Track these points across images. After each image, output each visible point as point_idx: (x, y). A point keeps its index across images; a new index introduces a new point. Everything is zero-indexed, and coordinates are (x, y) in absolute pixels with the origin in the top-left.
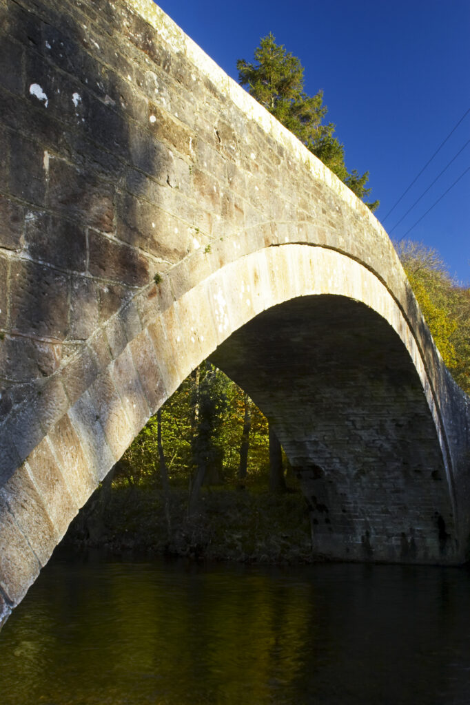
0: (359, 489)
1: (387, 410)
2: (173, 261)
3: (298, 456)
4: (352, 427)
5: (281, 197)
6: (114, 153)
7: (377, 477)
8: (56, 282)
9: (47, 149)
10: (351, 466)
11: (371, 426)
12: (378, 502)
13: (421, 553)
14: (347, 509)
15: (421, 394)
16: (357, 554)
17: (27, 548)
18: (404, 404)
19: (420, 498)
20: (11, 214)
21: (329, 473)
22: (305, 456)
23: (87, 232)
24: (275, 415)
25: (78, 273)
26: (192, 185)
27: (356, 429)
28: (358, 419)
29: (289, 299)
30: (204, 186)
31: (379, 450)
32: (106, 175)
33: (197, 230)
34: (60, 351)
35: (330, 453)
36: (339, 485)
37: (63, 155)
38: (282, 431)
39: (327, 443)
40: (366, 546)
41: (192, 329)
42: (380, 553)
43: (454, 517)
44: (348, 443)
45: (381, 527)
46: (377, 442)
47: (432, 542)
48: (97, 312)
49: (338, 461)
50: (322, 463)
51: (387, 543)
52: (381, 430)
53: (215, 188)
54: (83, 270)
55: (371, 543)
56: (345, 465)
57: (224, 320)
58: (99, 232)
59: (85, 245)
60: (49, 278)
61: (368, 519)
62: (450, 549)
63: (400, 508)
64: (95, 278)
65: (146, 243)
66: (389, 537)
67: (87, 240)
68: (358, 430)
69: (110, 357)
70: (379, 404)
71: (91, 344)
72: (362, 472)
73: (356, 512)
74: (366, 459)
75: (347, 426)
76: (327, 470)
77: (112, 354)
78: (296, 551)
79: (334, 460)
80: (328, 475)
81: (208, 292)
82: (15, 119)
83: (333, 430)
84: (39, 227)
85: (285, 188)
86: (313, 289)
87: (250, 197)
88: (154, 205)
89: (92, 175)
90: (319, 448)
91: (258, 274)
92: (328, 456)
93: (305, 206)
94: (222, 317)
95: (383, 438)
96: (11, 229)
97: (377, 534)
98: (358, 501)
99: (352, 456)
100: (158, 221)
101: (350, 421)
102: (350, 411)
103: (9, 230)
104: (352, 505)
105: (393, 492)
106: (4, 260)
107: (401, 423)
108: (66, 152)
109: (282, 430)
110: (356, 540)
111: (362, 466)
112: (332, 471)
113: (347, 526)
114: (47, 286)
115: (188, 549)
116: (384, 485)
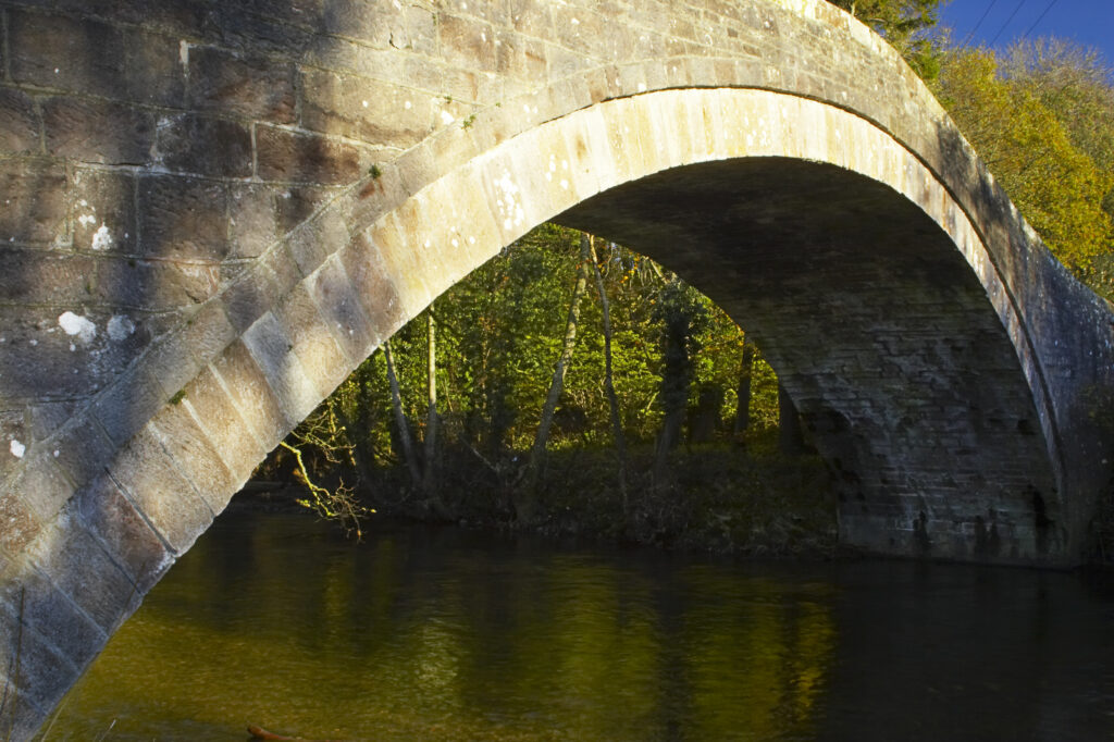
0: (905, 449)
1: (935, 326)
2: (404, 146)
3: (807, 397)
4: (884, 352)
5: (629, 26)
6: (292, 23)
7: (932, 429)
8: (207, 194)
9: (183, 38)
10: (889, 413)
11: (914, 351)
12: (935, 467)
13: (1006, 548)
14: (889, 479)
15: (982, 299)
16: (906, 547)
17: (193, 494)
18: (959, 314)
19: (1002, 463)
20: (136, 124)
21: (857, 422)
22: (816, 397)
23: (253, 128)
24: (764, 335)
25: (240, 180)
26: (438, 38)
27: (890, 355)
28: (892, 339)
29: (656, 172)
30: (461, 37)
31: (931, 387)
32: (282, 52)
33: (448, 98)
34: (218, 274)
35: (856, 393)
36: (874, 442)
37: (212, 39)
38: (778, 360)
39: (849, 376)
40: (921, 535)
41: (453, 229)
42: (943, 546)
43: (1059, 493)
44: (882, 377)
45: (944, 507)
46: (926, 374)
47: (1025, 532)
48: (274, 223)
49: (868, 404)
50: (845, 408)
51: (953, 532)
52: (930, 356)
53: (483, 36)
54: (249, 174)
55: (928, 532)
56: (881, 410)
57: (514, 212)
58: (272, 125)
59: (251, 145)
60: (197, 191)
61: (923, 494)
62: (1054, 543)
63: (971, 478)
64: (266, 182)
65: (352, 128)
66: (957, 523)
67: (253, 138)
68: (894, 356)
69: (299, 275)
70: (920, 315)
71: (266, 262)
72: (907, 422)
73: (903, 483)
74: (911, 401)
75: (876, 350)
76: (854, 419)
77: (300, 272)
78: (812, 540)
79: (863, 403)
80: (856, 426)
81: (483, 177)
82: (135, 11)
83: (856, 357)
84: (178, 133)
85: (639, 11)
86: (709, 153)
87: (559, 36)
88: (365, 78)
89: (257, 56)
90: (837, 385)
91: (585, 141)
92: (853, 396)
93: (687, 31)
94: (510, 208)
95: (935, 368)
96: (137, 142)
97: (938, 517)
98: (905, 466)
99: (890, 396)
100: (373, 98)
101: (879, 342)
102: (877, 327)
103: (134, 143)
104: (897, 473)
105: (958, 453)
106: (130, 178)
107: (960, 345)
108: (217, 36)
109: (779, 357)
110: (906, 527)
111: (908, 412)
112: (861, 419)
113: (890, 504)
114: (194, 200)
115: (653, 536)
116: (944, 442)
